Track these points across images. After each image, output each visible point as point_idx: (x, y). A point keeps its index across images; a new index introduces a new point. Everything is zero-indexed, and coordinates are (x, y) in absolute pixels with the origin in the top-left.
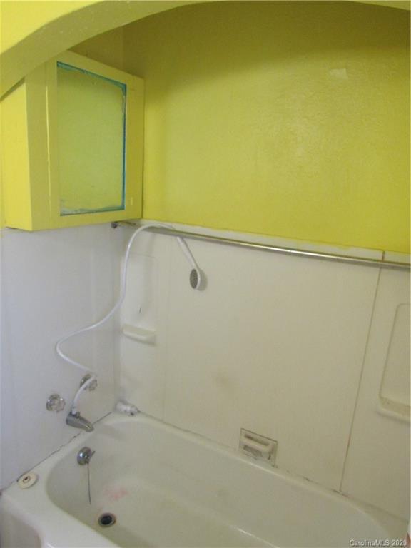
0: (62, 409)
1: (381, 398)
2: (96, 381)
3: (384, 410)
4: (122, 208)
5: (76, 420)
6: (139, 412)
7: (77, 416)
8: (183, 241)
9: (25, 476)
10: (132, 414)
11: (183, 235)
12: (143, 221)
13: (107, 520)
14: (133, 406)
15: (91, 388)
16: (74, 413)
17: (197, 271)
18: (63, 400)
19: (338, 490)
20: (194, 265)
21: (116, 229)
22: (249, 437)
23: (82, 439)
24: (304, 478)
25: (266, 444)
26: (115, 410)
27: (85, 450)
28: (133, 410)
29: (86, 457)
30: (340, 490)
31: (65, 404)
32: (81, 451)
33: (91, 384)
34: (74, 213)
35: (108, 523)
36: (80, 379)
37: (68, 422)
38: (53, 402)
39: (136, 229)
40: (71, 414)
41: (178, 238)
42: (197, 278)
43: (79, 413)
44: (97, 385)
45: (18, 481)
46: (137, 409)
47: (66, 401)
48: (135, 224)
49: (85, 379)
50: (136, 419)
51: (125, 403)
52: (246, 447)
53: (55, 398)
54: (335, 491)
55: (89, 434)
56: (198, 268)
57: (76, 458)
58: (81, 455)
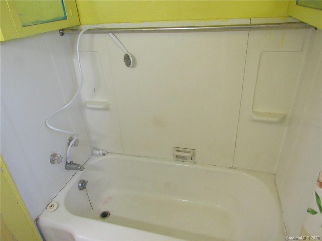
0: (61, 161)
1: (253, 112)
2: (77, 140)
3: (256, 118)
4: (65, 18)
5: (71, 166)
6: (108, 152)
7: (71, 163)
8: (114, 35)
9: (50, 205)
10: (104, 155)
11: (113, 31)
12: (82, 27)
13: (105, 215)
14: (103, 150)
15: (76, 144)
16: (69, 162)
17: (128, 54)
18: (61, 156)
19: (232, 167)
20: (125, 51)
21: (64, 36)
22: (178, 151)
23: (78, 176)
24: (212, 165)
25: (189, 152)
26: (93, 154)
27: (82, 182)
28: (104, 152)
29: (83, 185)
30: (233, 167)
31: (62, 158)
32: (80, 182)
33: (75, 142)
34: (32, 24)
35: (106, 216)
36: (67, 141)
37: (66, 168)
38: (53, 159)
39: (79, 33)
40: (67, 163)
41: (111, 34)
42: (130, 59)
43: (72, 161)
44: (78, 142)
45: (46, 209)
46: (106, 151)
47: (62, 156)
48: (76, 30)
49: (70, 140)
50: (107, 157)
51: (98, 150)
52: (177, 156)
53: (55, 156)
54: (230, 168)
55: (82, 171)
56: (129, 53)
57: (77, 187)
58: (80, 185)
